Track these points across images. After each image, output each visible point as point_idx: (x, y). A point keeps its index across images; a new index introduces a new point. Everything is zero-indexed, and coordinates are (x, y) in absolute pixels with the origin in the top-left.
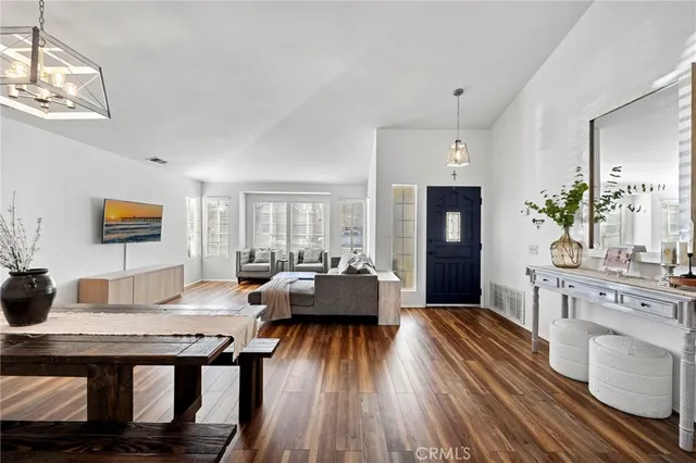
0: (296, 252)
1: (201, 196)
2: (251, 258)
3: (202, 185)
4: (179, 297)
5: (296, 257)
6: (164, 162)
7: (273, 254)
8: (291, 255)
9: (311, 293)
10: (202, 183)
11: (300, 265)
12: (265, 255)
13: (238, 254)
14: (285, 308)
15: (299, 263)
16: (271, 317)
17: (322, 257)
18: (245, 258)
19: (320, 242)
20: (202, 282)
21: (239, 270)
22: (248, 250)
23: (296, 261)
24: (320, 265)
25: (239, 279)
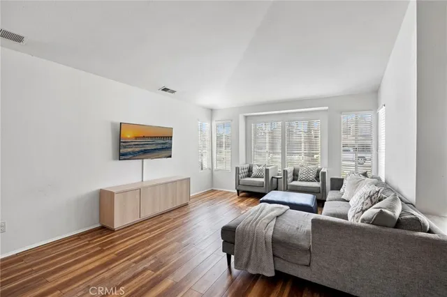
0: (290, 169)
1: (211, 120)
2: (249, 173)
3: (212, 111)
4: (186, 205)
5: (290, 175)
6: (173, 92)
7: (267, 171)
8: (285, 172)
9: (305, 244)
10: (212, 110)
11: (295, 183)
12: (260, 170)
13: (237, 169)
14: (264, 258)
15: (294, 180)
16: (247, 265)
17: (319, 176)
18: (243, 173)
19: (316, 159)
20: (213, 191)
21: (238, 183)
22: (247, 166)
23: (290, 179)
24: (317, 184)
25: (238, 191)
